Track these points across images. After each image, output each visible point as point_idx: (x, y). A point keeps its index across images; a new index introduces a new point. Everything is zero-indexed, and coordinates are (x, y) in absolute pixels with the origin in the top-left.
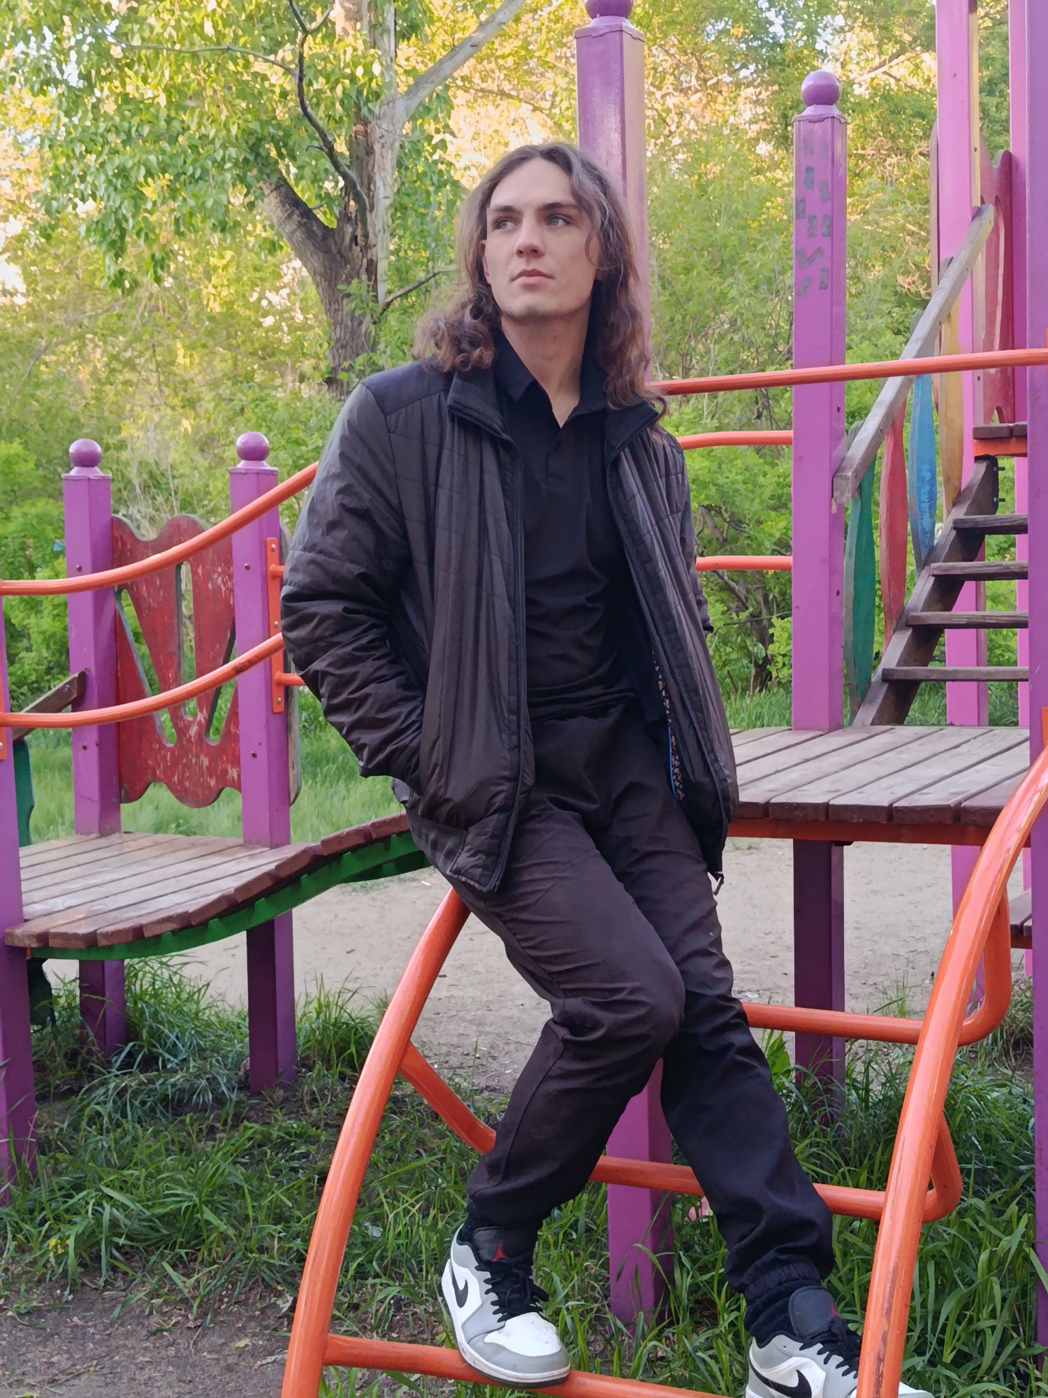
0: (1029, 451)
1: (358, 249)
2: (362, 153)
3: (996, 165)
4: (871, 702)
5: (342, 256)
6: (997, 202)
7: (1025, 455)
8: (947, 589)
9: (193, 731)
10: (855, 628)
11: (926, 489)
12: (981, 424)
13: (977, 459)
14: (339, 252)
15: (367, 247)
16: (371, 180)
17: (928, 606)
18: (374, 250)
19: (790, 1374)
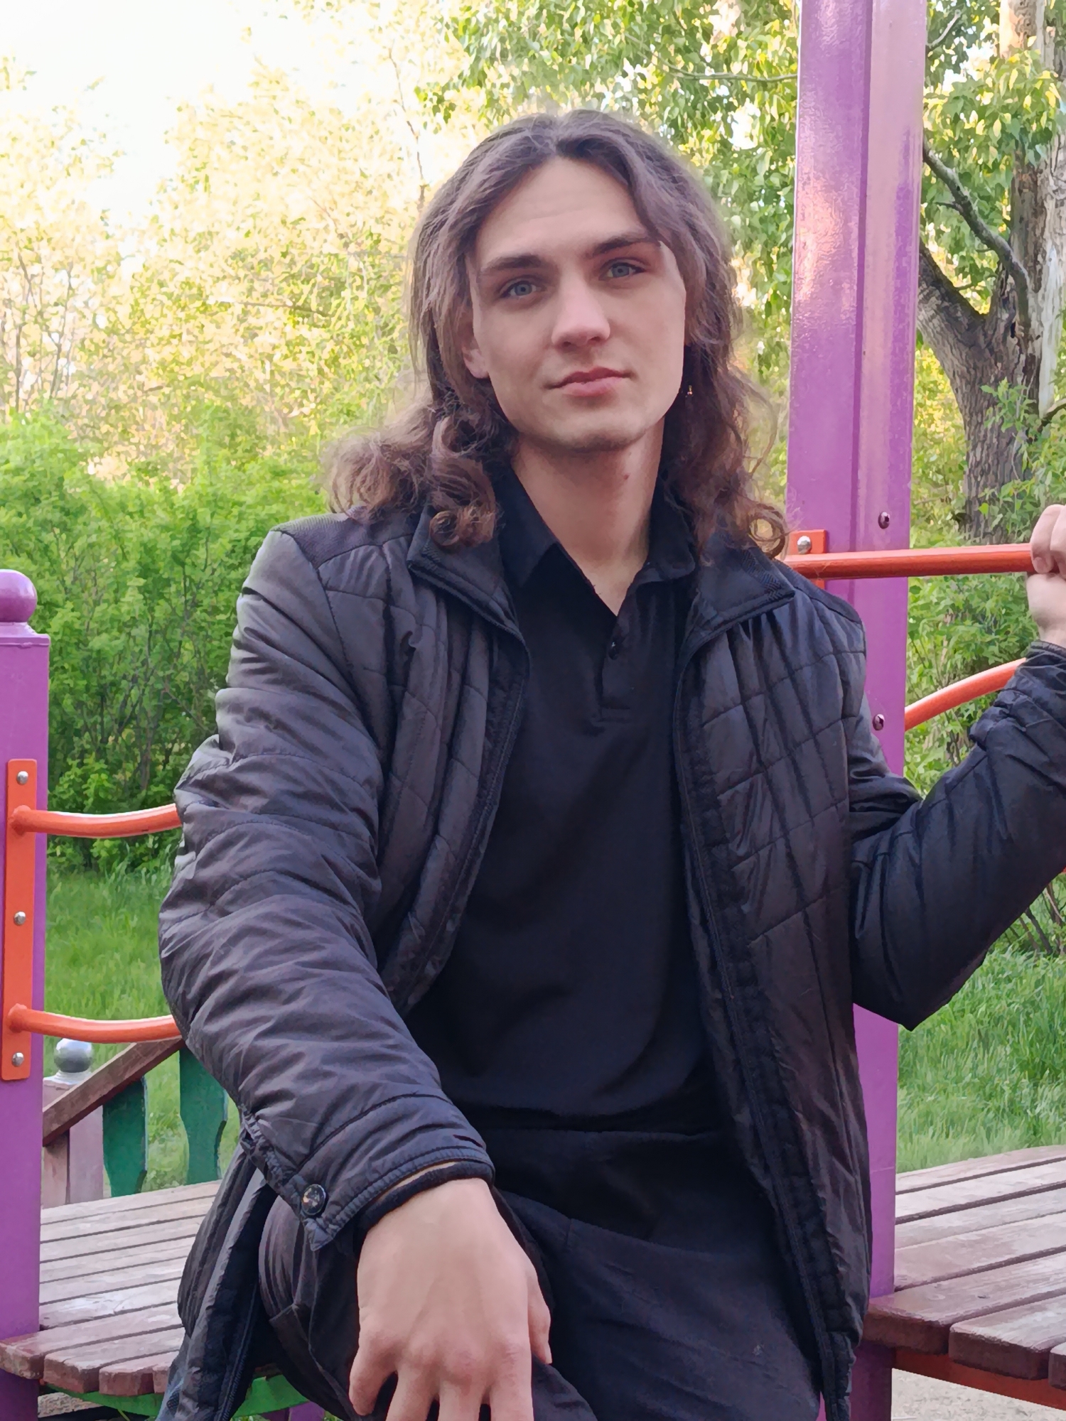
1: (1015, 341)
2: (1027, 214)
5: (992, 351)
14: (989, 344)
15: (1028, 339)
16: (1039, 248)
18: (1037, 343)
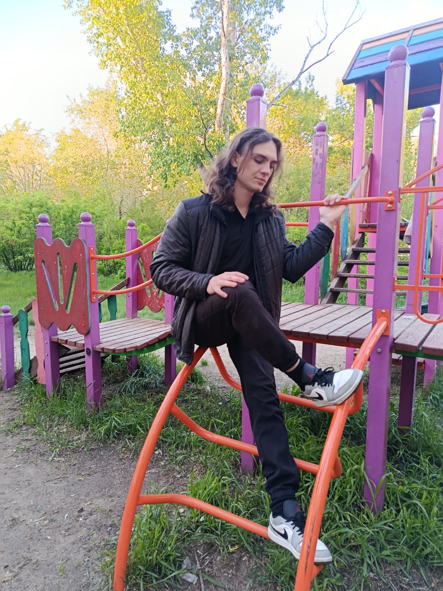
0: (377, 231)
3: (369, 156)
4: (327, 297)
6: (368, 165)
7: (375, 232)
8: (349, 267)
9: (155, 293)
10: (323, 277)
11: (345, 240)
12: (361, 223)
13: (360, 233)
17: (344, 271)
19: (282, 529)
